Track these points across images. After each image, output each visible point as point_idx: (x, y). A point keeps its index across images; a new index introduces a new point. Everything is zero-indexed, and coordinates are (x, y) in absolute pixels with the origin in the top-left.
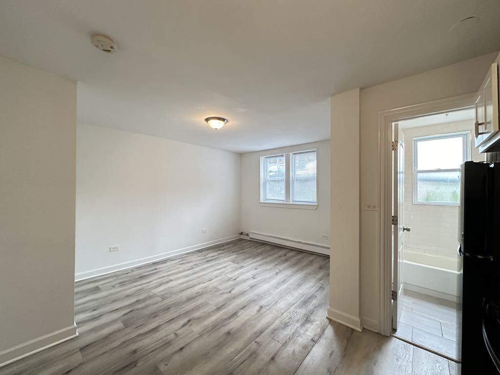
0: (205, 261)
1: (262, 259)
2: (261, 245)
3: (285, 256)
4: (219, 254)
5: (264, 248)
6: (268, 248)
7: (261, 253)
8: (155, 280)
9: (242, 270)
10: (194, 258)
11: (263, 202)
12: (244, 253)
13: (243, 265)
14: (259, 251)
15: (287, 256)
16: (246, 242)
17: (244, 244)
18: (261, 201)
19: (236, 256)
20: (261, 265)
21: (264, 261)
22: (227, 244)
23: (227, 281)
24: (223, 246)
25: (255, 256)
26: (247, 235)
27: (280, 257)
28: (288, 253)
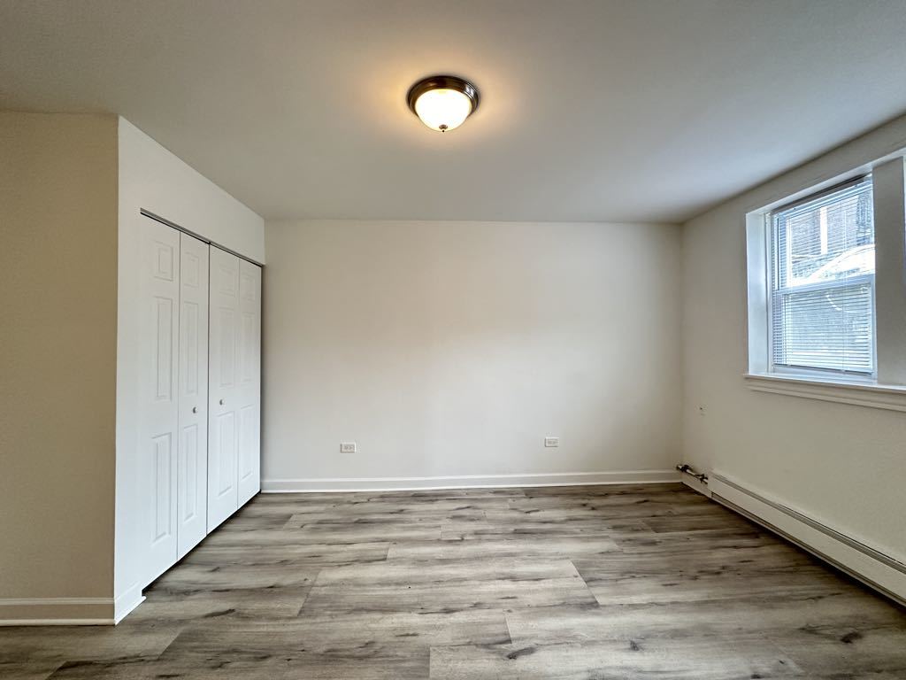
0: (512, 529)
1: (701, 605)
2: (743, 535)
3: (847, 640)
4: (571, 520)
5: (750, 552)
6: (769, 556)
7: (718, 573)
8: (366, 541)
9: (577, 622)
10: (499, 511)
11: (763, 374)
12: (653, 543)
13: (601, 600)
14: (720, 557)
15: (859, 646)
16: (695, 503)
17: (678, 509)
18: (751, 373)
19: (614, 546)
20: (677, 634)
21: (706, 618)
22: (623, 493)
23: (487, 646)
24: (606, 495)
25: (681, 573)
26: (703, 478)
27: (810, 631)
28: (878, 627)
